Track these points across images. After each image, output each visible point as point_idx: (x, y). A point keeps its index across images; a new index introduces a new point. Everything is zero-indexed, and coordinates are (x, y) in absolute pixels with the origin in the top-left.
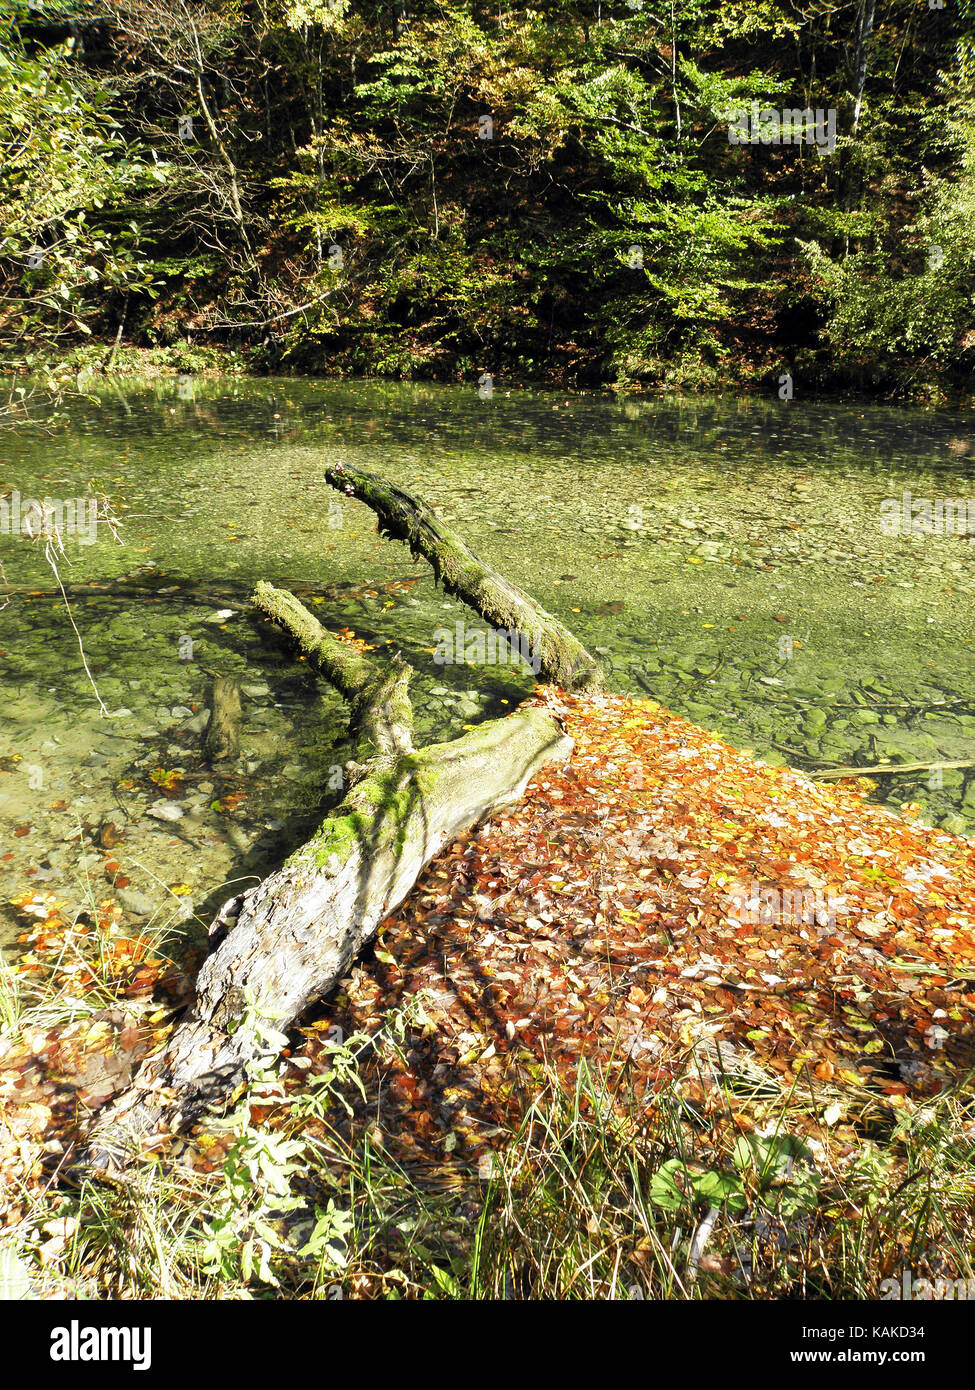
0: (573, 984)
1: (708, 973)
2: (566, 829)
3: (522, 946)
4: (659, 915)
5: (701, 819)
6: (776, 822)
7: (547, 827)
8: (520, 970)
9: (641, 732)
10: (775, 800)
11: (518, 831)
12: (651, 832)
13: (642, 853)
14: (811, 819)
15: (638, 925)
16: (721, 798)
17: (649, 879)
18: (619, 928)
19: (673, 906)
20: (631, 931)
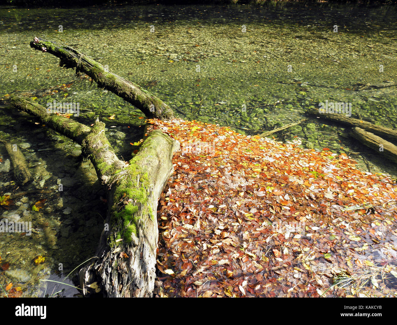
0: (251, 257)
1: (294, 234)
2: (200, 182)
3: (220, 244)
4: (259, 212)
5: (245, 165)
6: (271, 160)
7: (193, 183)
8: (225, 256)
9: (199, 132)
10: (264, 150)
11: (183, 188)
12: (232, 175)
13: (235, 185)
14: (281, 156)
15: (256, 219)
16: (246, 154)
17: (245, 197)
18: (249, 223)
19: (261, 206)
20: (255, 223)
